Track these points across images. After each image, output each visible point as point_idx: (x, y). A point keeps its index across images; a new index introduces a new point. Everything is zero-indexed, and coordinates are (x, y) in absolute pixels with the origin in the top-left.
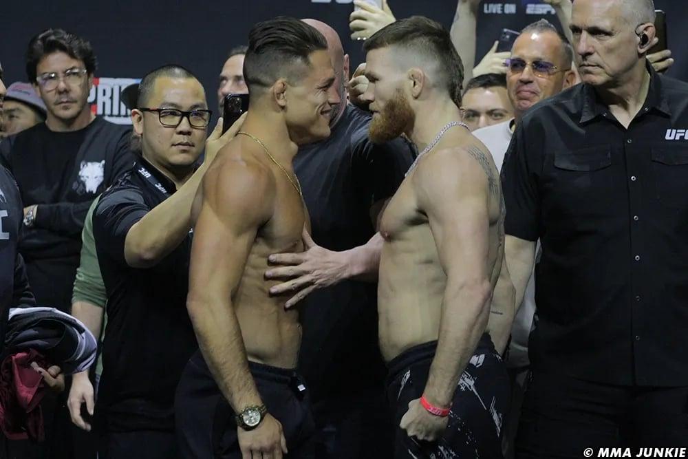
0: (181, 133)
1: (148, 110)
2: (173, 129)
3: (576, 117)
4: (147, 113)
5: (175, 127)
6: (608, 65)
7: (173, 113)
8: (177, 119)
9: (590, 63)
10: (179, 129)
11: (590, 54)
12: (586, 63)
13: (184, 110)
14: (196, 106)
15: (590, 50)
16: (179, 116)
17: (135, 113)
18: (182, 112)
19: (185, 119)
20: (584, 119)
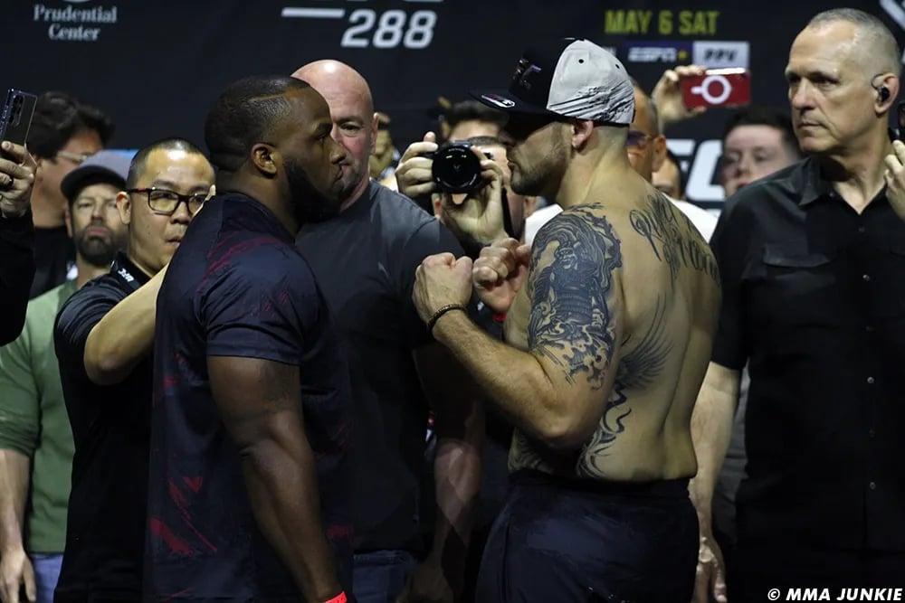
0: (176, 221)
1: (137, 191)
2: (167, 217)
3: (795, 198)
4: (136, 196)
5: (170, 214)
6: (833, 124)
7: (167, 196)
8: (172, 204)
9: (810, 122)
10: (175, 216)
11: (809, 108)
12: (804, 121)
13: (182, 193)
14: (198, 188)
15: (811, 103)
16: (175, 199)
17: (121, 197)
18: (179, 195)
19: (182, 205)
20: (805, 201)
